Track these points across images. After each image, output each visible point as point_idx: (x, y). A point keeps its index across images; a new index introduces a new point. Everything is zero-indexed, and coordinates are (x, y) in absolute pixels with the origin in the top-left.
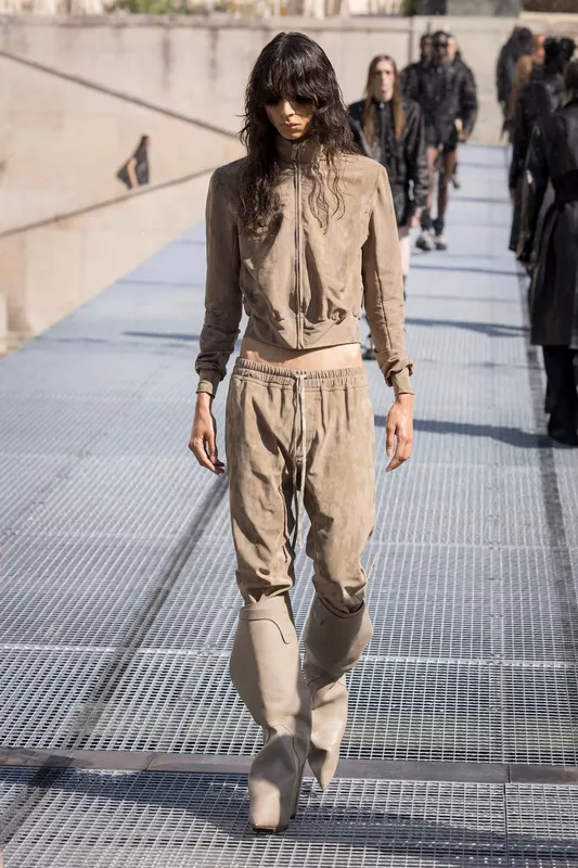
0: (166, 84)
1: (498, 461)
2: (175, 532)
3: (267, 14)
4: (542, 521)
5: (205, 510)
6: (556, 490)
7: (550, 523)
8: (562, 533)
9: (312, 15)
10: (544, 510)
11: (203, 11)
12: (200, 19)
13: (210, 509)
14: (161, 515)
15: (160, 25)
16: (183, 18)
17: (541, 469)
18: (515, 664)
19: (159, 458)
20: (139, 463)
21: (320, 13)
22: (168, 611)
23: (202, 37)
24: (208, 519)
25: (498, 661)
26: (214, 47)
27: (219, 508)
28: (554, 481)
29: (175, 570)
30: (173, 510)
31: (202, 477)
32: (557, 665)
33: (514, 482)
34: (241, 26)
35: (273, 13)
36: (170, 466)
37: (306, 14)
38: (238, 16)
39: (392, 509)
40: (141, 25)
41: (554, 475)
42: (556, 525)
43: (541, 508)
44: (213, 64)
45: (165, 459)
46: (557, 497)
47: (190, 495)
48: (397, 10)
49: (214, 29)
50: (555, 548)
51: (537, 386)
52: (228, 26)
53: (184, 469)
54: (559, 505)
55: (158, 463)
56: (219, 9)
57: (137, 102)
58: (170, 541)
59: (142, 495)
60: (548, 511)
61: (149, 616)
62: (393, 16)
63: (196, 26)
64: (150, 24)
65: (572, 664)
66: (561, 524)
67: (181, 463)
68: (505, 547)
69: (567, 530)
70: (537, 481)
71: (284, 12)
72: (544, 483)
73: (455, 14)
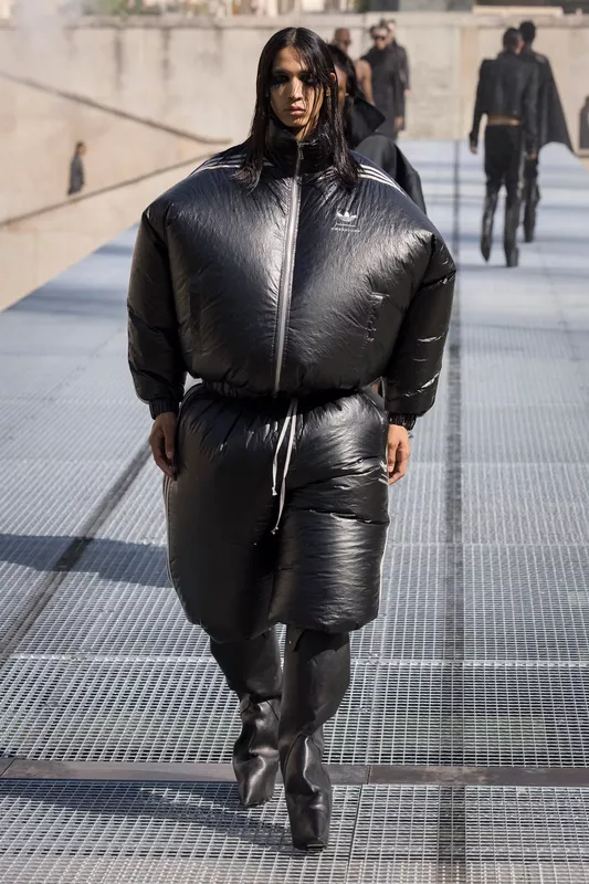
0: (118, 85)
3: (220, 13)
4: (440, 516)
5: (101, 513)
6: (459, 486)
7: (448, 520)
8: (459, 529)
9: (265, 13)
10: (444, 505)
11: (155, 11)
12: (152, 19)
13: (107, 510)
14: (54, 519)
15: (113, 26)
16: (134, 19)
17: (447, 465)
18: (392, 663)
19: (61, 462)
20: (41, 467)
21: (273, 11)
22: (48, 614)
23: (154, 37)
24: (102, 522)
25: (375, 661)
26: (166, 47)
27: (115, 511)
28: (459, 477)
30: (68, 514)
31: (102, 479)
32: (435, 663)
33: (417, 478)
34: (192, 26)
35: (226, 13)
36: (72, 469)
37: (259, 12)
38: (190, 15)
40: (92, 26)
41: (459, 470)
42: (454, 521)
43: (441, 505)
44: (166, 64)
45: (67, 462)
46: (459, 493)
47: (87, 498)
48: (351, 6)
49: (166, 30)
50: (450, 545)
51: (455, 381)
52: (180, 26)
53: (85, 472)
54: (460, 500)
55: (60, 466)
56: (171, 9)
57: (87, 102)
59: (39, 499)
60: (448, 505)
61: (27, 621)
62: (347, 12)
63: (147, 26)
64: (103, 25)
65: (449, 661)
66: (458, 520)
67: (82, 466)
69: (464, 525)
70: (442, 477)
71: (237, 11)
72: (448, 479)
73: (409, 10)
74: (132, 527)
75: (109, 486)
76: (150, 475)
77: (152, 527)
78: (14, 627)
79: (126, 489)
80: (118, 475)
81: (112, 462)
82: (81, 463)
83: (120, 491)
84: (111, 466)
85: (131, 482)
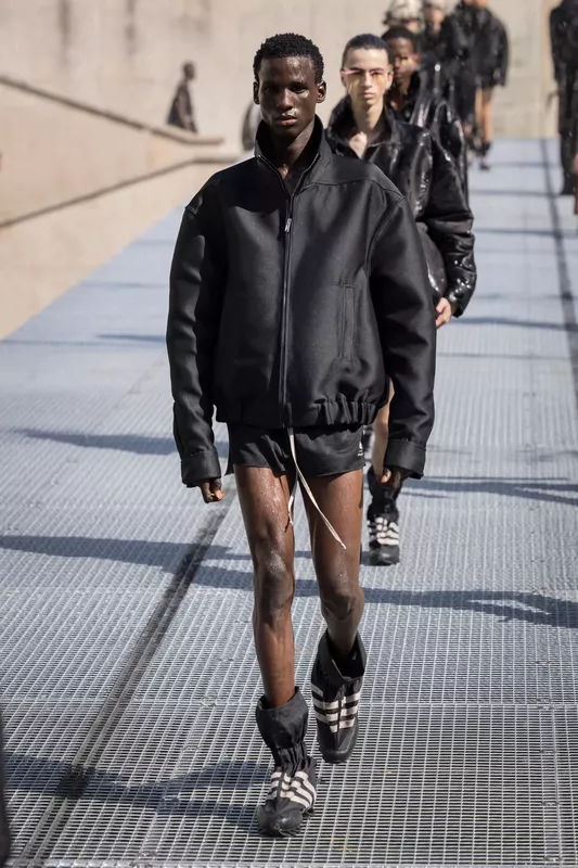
0: (64, 62)
1: (546, 585)
2: (93, 695)
5: (135, 663)
13: (142, 660)
14: (73, 671)
19: (68, 589)
20: (41, 597)
24: (140, 675)
27: (155, 657)
29: (96, 746)
30: (91, 663)
31: (129, 615)
36: (85, 601)
39: (398, 656)
44: (130, 33)
45: (77, 591)
47: (113, 642)
53: (103, 606)
55: (67, 596)
57: (23, 87)
58: (88, 706)
59: (46, 643)
67: (98, 597)
68: (560, 706)
74: (183, 681)
75: (141, 624)
76: (195, 609)
77: (211, 682)
78: (42, 822)
79: (164, 629)
80: (150, 610)
81: (138, 591)
82: (96, 591)
83: (157, 632)
84: (139, 597)
85: (169, 620)
